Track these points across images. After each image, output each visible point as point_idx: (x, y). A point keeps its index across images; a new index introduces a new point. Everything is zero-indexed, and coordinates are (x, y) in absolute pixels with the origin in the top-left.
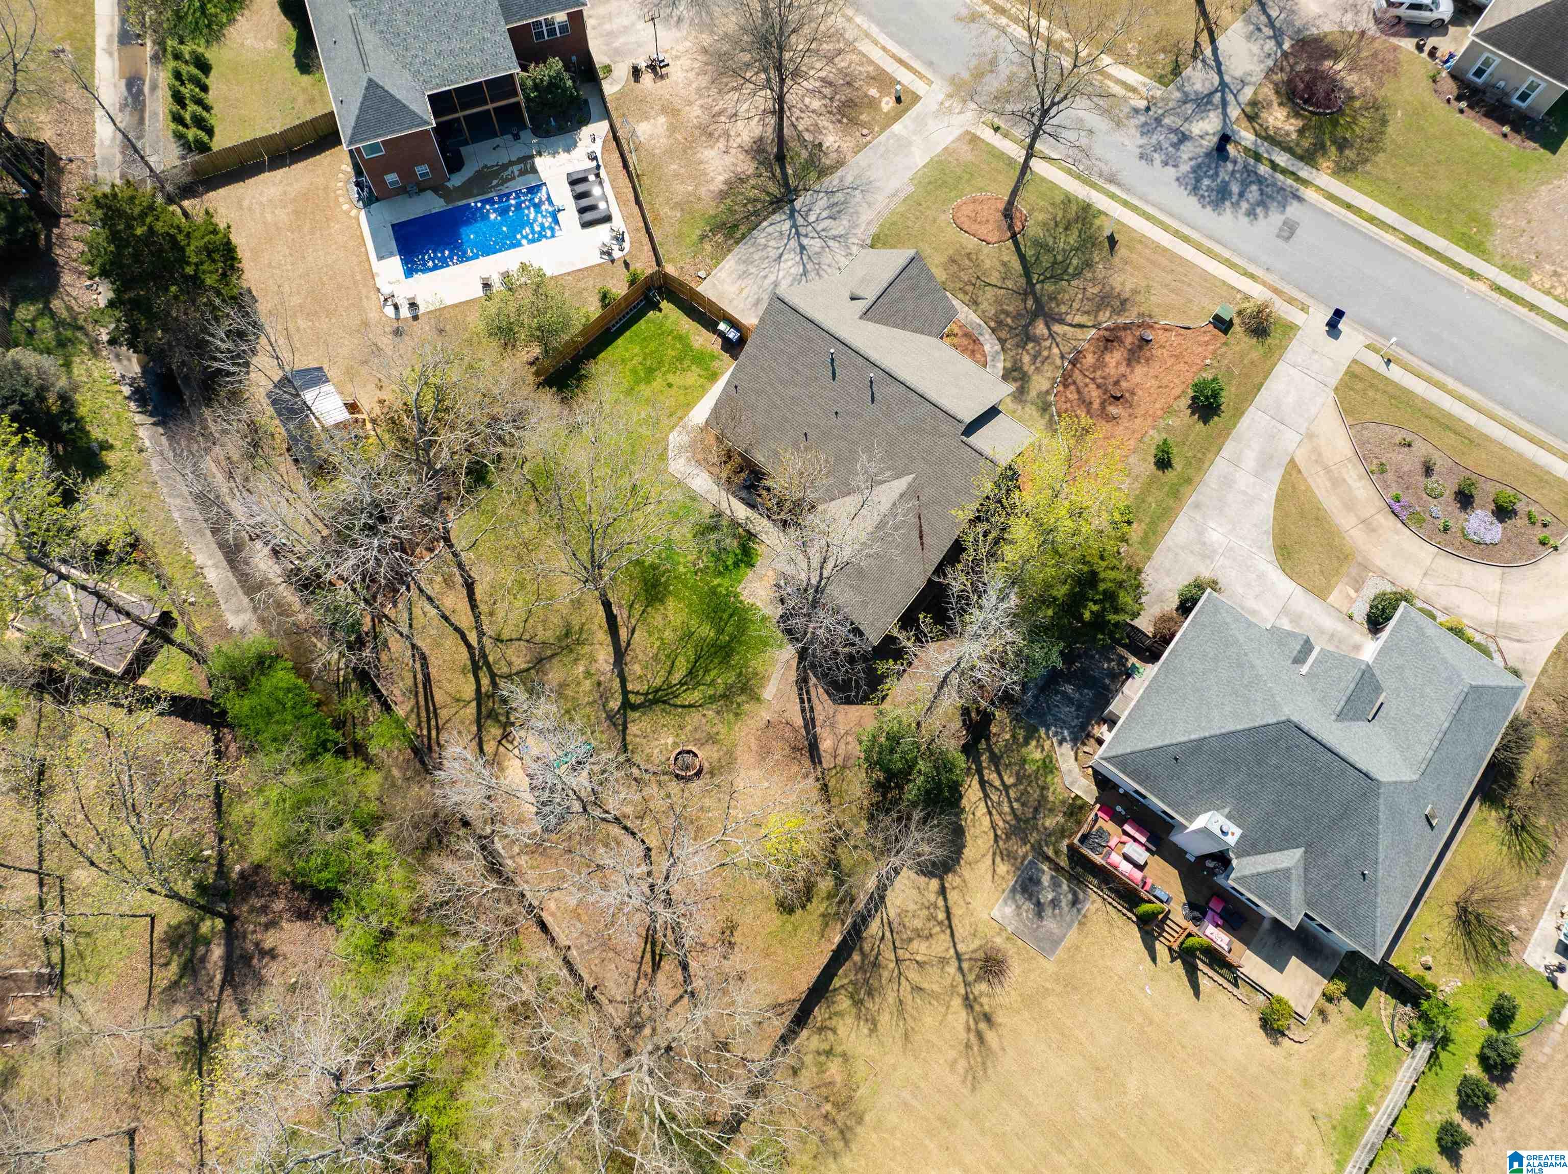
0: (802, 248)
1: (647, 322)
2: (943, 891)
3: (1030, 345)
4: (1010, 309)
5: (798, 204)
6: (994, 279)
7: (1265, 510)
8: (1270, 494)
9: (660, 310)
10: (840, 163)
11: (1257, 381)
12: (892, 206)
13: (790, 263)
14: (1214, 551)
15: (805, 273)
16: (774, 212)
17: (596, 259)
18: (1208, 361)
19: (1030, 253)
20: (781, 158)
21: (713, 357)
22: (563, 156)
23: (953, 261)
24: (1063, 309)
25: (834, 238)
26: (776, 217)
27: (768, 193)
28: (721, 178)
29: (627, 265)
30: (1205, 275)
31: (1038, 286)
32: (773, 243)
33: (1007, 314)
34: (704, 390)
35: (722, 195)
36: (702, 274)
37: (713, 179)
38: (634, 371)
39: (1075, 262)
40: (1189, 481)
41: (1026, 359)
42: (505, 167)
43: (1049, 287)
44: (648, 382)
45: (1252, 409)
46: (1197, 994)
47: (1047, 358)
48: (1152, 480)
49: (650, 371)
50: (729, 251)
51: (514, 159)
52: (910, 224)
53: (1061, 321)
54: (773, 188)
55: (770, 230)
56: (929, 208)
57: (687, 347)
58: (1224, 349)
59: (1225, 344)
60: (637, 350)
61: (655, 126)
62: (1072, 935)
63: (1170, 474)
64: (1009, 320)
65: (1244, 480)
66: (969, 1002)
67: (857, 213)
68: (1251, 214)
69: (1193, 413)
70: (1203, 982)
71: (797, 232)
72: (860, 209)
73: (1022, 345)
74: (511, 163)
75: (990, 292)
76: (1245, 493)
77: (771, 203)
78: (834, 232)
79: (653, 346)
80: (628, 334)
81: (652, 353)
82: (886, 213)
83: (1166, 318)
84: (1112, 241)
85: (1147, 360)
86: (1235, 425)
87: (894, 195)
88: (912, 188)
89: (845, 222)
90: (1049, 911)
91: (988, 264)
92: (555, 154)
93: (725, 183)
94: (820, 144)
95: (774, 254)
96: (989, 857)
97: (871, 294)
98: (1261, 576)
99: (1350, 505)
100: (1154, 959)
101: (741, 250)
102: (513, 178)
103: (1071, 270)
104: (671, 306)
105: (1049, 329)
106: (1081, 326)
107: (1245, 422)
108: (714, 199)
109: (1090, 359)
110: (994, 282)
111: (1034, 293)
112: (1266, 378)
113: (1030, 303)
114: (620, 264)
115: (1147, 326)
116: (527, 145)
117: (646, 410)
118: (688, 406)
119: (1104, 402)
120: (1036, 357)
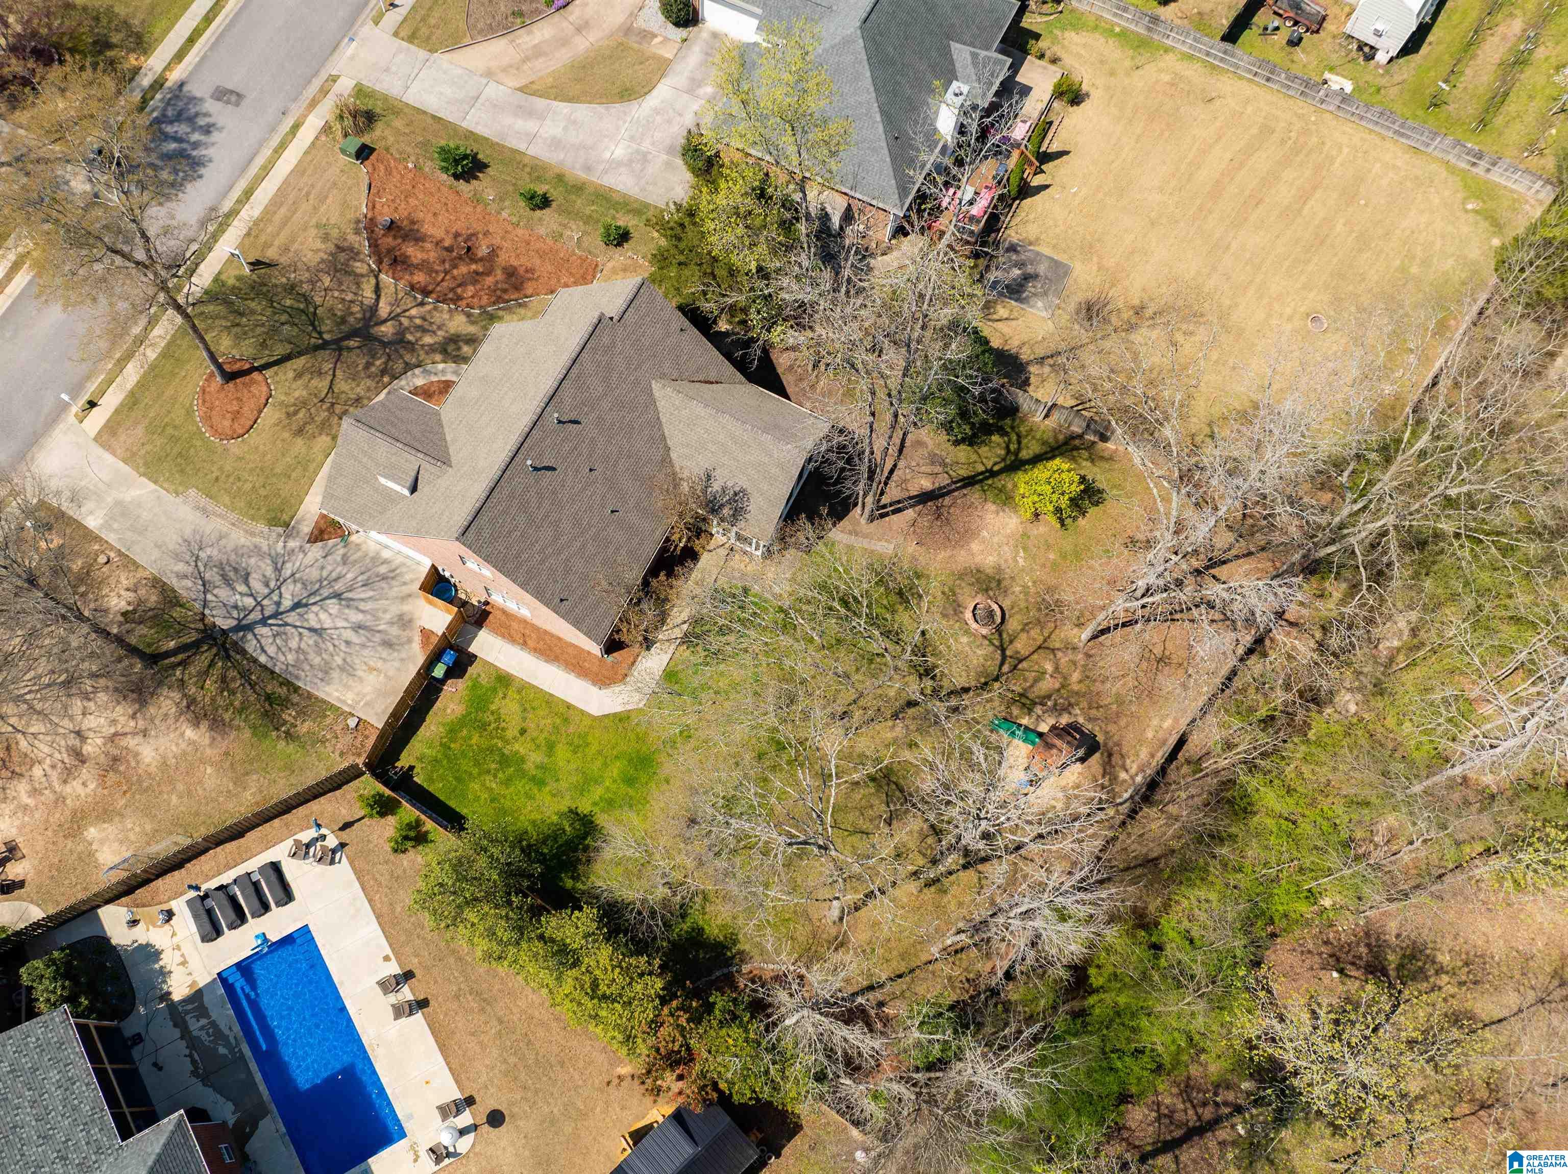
0: (297, 605)
1: (431, 780)
2: (1041, 361)
3: (410, 337)
4: (362, 362)
5: (227, 624)
6: (322, 384)
7: (582, 111)
8: (563, 108)
9: (412, 768)
10: (157, 583)
11: (430, 121)
12: (221, 510)
13: (323, 616)
14: (638, 151)
15: (338, 596)
16: (243, 652)
17: (343, 868)
18: (410, 165)
19: (280, 350)
20: (153, 659)
21: (476, 686)
22: (168, 960)
23: (300, 432)
24: (356, 309)
25: (278, 570)
26: (251, 646)
27: (212, 664)
28: (190, 733)
29: (346, 826)
30: (299, 170)
31: (327, 337)
32: (294, 644)
33: (368, 365)
34: (524, 688)
35: (217, 725)
36: (352, 722)
37: (191, 743)
38: (507, 782)
39: (288, 302)
40: (560, 178)
41: (428, 340)
42: (193, 1043)
43: (327, 326)
44: (523, 760)
45: (464, 124)
46: (1066, 153)
47: (424, 319)
48: (564, 211)
49: (505, 761)
50: (310, 696)
51: (177, 1033)
52: (248, 486)
53: (374, 309)
54: (202, 660)
55: (271, 650)
56: (221, 469)
57: (462, 722)
58: (393, 151)
59: (387, 149)
60: (475, 786)
61: (102, 842)
62: (1045, 250)
63: (553, 194)
64: (378, 363)
65: (552, 128)
66: (1131, 327)
67: (235, 550)
68: (207, 130)
69: (476, 178)
70: (1054, 148)
71: (275, 615)
72: (230, 546)
73: (411, 347)
74: (186, 1033)
75: (342, 385)
76: (565, 129)
77: (228, 657)
78: (269, 571)
79: (466, 765)
80: (452, 804)
81: (477, 764)
82: (233, 516)
83: (357, 208)
84: (256, 264)
85: (413, 222)
86: (487, 139)
87: (204, 511)
88: (192, 492)
89: (253, 561)
90: (1030, 269)
91: (299, 392)
92: (164, 974)
93: (196, 724)
94: (125, 614)
95: (310, 640)
96: (995, 325)
98: (657, 111)
99: (562, 42)
100: (1047, 187)
101: (307, 682)
102: (213, 1024)
103: (302, 306)
104: (404, 755)
105: (385, 321)
106: (377, 290)
107: (481, 130)
108: (224, 734)
109: (420, 278)
110: (326, 383)
111: (337, 341)
112: (424, 112)
113: (352, 343)
114: (345, 836)
115: (371, 225)
116: (149, 1020)
117: (562, 753)
118: (549, 700)
119: (474, 260)
120: (425, 331)
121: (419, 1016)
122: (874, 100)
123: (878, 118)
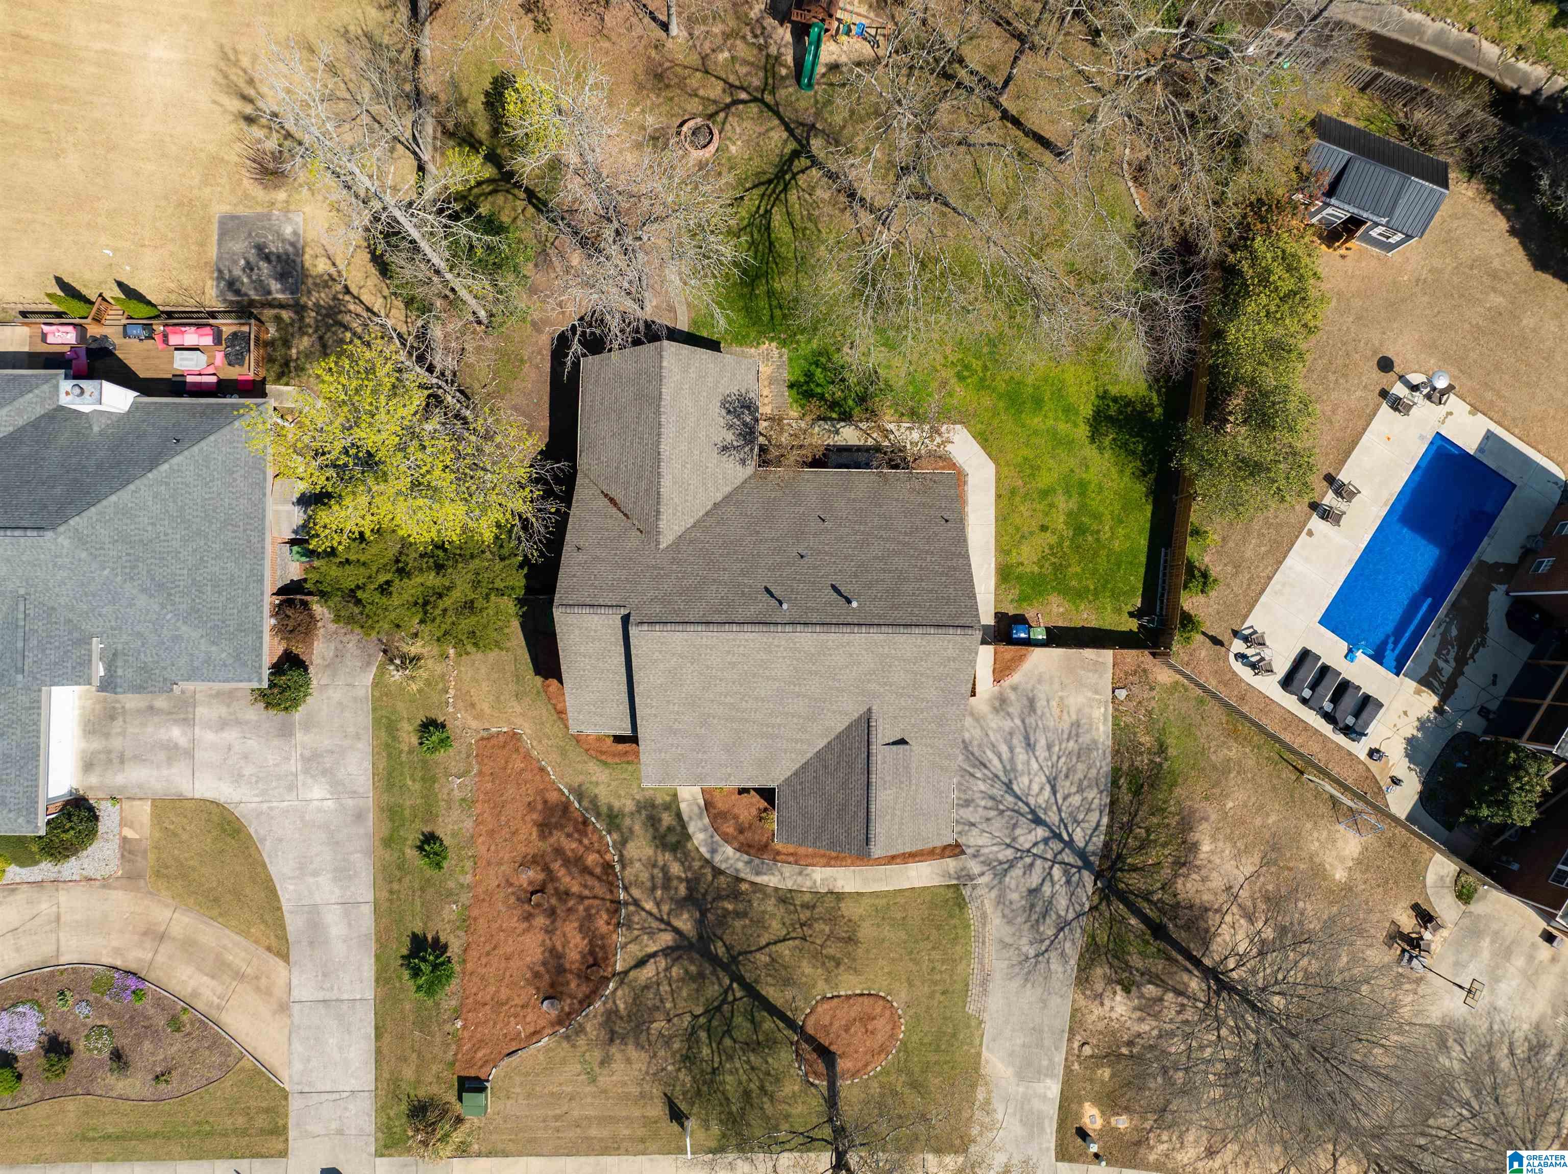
0: (1038, 821)
1: (1133, 590)
3: (682, 890)
4: (738, 924)
5: (1088, 878)
6: (784, 950)
8: (287, 894)
9: (1131, 614)
10: (1083, 980)
11: (387, 1038)
12: (975, 965)
13: (1035, 788)
14: (306, 771)
15: (1009, 786)
16: (1106, 845)
17: (1257, 621)
18: (459, 1024)
19: (769, 1024)
20: (1158, 931)
21: (1023, 598)
22: (1410, 729)
23: (851, 940)
24: (676, 971)
25: (1012, 864)
26: (1099, 840)
27: (1134, 869)
28: (1206, 847)
29: (1216, 641)
31: (727, 981)
32: (1076, 800)
33: (738, 915)
34: (1002, 550)
35: (1186, 824)
36: (1122, 694)
37: (1214, 839)
38: (1097, 517)
39: (706, 1051)
40: (388, 842)
41: (676, 869)
42: (1461, 662)
43: (713, 990)
44: (1070, 514)
45: (370, 994)
47: (653, 890)
48: (430, 815)
49: (1080, 530)
50: (1116, 753)
51: (1461, 681)
52: (936, 955)
53: (666, 952)
54: (1135, 881)
55: (1094, 817)
56: (931, 996)
57: (1065, 591)
58: (450, 1056)
59: (452, 1064)
60: (1116, 545)
61: (1342, 860)
62: (213, 252)
63: (413, 836)
64: (730, 907)
67: (1010, 922)
69: (436, 940)
71: (1058, 837)
72: (1010, 930)
73: (693, 884)
74: (1458, 672)
75: (776, 928)
76: (315, 874)
77: (1119, 856)
78: (1017, 872)
79: (1103, 564)
80: (1143, 559)
81: (1096, 554)
82: (975, 948)
83: (547, 1049)
84: (678, 1116)
85: (534, 974)
86: (378, 958)
87: (984, 983)
88: (971, 1009)
89: (1015, 896)
90: (251, 257)
91: (807, 968)
92: (1422, 724)
93: (1194, 847)
94: (1127, 990)
95: (1065, 787)
96: (341, 267)
97: (883, 756)
98: (238, 778)
99: (189, 946)
100: (120, 284)
101: (1102, 763)
102: (1438, 653)
103: (703, 1035)
104: (1124, 628)
105: (676, 931)
106: (641, 963)
107: (368, 969)
108: (1192, 812)
109: (601, 923)
110: (780, 947)
111: (725, 967)
112: (378, 1051)
113: (721, 951)
114: (1225, 637)
115: (563, 1020)
116: (1463, 713)
117: (1045, 480)
118: (1002, 518)
119: (551, 876)
120: (667, 878)
121: (1343, 476)
122: (144, 480)
123: (165, 467)
